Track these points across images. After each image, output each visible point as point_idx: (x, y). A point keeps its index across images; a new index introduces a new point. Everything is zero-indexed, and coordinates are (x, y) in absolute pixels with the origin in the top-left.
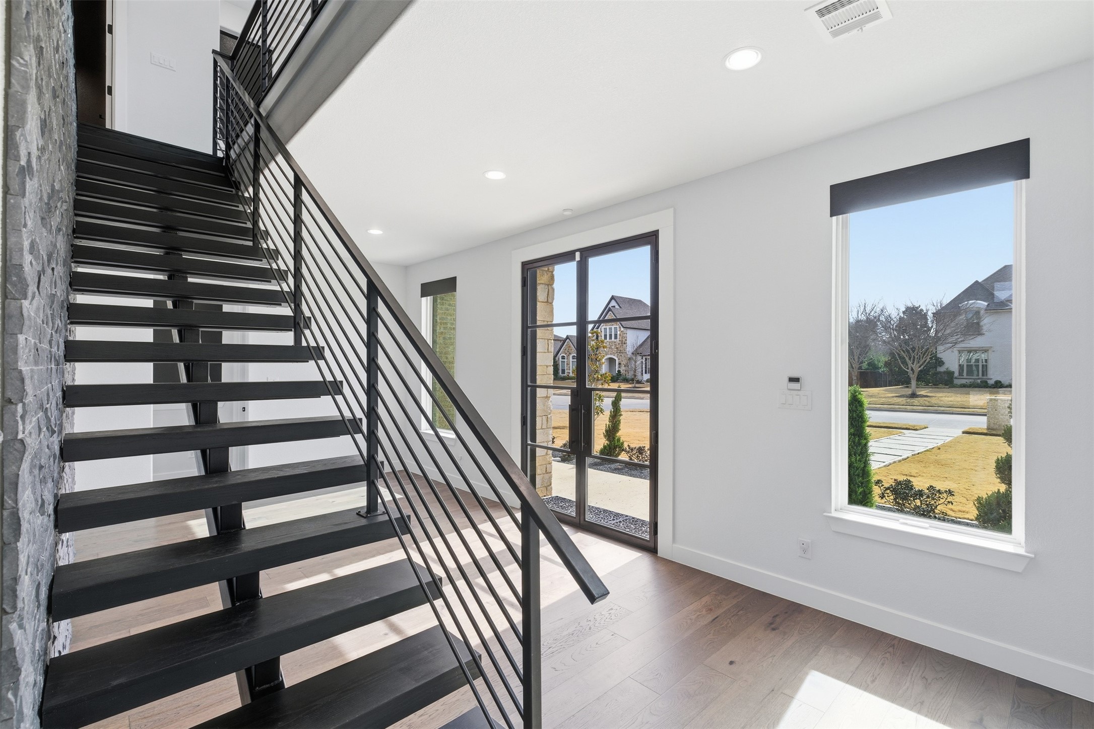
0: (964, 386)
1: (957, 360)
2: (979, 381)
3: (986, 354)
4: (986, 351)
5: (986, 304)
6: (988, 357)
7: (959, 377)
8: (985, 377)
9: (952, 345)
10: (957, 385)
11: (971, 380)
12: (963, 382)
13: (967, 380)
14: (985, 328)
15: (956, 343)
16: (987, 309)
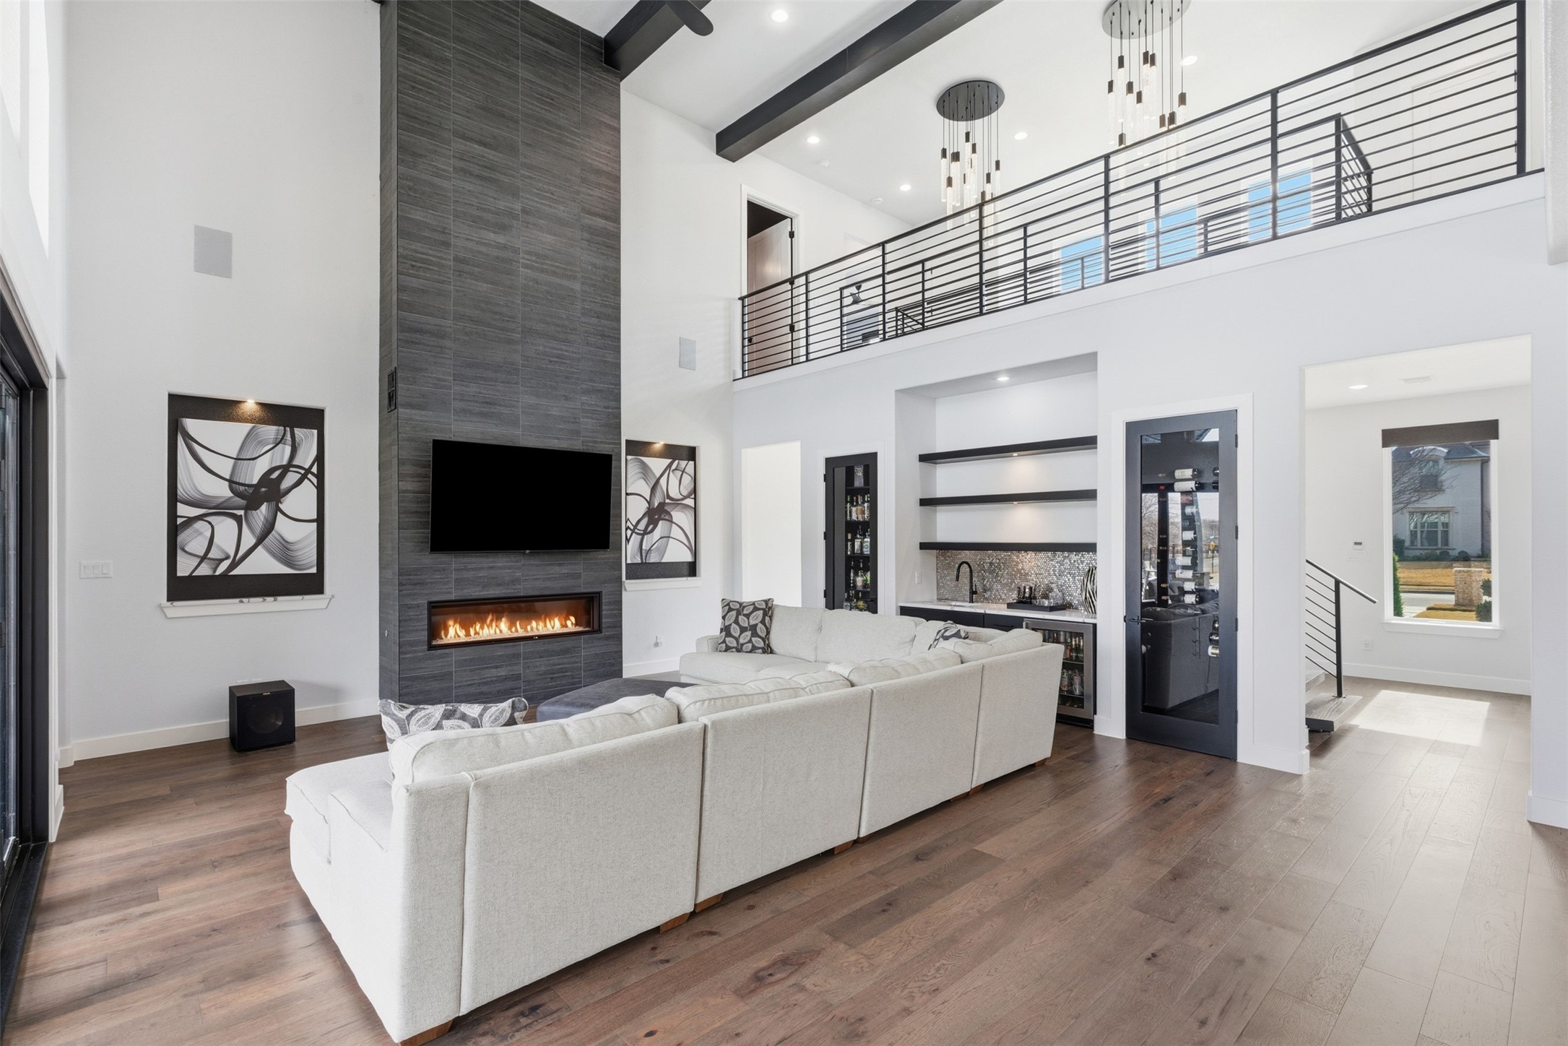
0: (1418, 559)
1: (1408, 525)
2: (1438, 552)
3: (1447, 515)
4: (1445, 512)
5: (1446, 451)
6: (1449, 520)
7: (1411, 547)
8: (1446, 547)
9: (1403, 505)
10: (1408, 557)
11: (1426, 551)
12: (1418, 553)
13: (1422, 551)
14: (1446, 484)
15: (1408, 504)
16: (1448, 458)
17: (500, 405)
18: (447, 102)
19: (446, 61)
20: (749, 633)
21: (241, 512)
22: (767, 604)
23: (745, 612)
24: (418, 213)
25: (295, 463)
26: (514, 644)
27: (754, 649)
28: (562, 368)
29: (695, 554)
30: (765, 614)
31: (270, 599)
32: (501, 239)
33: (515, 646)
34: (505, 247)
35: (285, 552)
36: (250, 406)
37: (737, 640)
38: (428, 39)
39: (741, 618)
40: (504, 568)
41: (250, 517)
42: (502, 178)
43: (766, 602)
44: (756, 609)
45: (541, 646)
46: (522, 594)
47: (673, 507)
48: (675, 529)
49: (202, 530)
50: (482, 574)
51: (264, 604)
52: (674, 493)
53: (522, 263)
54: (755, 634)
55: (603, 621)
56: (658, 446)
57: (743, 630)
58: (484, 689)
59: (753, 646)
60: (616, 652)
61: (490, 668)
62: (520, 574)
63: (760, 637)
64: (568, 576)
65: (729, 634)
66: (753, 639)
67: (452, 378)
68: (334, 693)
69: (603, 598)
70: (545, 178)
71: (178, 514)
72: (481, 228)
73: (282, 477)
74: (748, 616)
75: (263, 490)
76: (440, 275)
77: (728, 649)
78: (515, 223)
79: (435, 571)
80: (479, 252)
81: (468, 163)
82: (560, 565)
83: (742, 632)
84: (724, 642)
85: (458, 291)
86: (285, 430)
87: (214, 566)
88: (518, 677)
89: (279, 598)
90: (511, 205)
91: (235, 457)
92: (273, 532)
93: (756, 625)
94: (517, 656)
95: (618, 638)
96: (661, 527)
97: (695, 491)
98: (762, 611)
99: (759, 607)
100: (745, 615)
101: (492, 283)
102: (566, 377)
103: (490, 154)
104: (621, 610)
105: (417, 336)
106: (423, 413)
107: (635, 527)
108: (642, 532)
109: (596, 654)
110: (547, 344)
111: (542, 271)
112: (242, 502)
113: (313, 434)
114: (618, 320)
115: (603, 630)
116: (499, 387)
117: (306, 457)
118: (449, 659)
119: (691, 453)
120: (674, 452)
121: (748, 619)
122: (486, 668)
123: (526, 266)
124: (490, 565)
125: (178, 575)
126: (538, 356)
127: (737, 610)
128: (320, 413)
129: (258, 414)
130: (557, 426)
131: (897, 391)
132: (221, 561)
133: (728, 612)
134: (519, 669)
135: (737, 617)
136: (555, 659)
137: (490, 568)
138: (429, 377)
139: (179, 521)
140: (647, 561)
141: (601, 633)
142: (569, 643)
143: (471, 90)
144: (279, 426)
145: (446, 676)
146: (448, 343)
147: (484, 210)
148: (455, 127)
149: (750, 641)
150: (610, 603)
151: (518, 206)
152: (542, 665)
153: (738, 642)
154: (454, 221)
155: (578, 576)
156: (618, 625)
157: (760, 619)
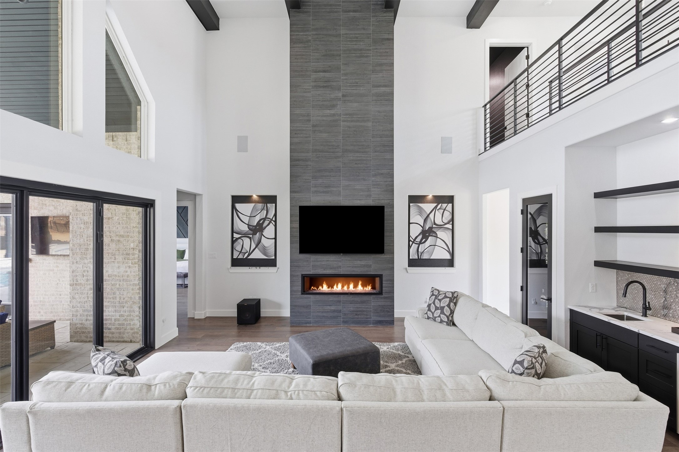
17: (332, 187)
18: (309, 59)
19: (308, 41)
20: (439, 311)
21: (251, 236)
22: (453, 295)
23: (439, 298)
24: (298, 110)
25: (268, 217)
26: (338, 296)
27: (441, 322)
28: (362, 166)
29: (452, 255)
30: (451, 301)
31: (258, 268)
32: (332, 112)
33: (338, 297)
34: (334, 115)
35: (264, 251)
36: (255, 197)
37: (433, 314)
38: (301, 35)
39: (436, 300)
40: (334, 261)
41: (254, 237)
42: (334, 84)
43: (453, 293)
44: (446, 297)
45: (350, 298)
46: (342, 273)
47: (439, 228)
48: (439, 242)
49: (240, 242)
50: (323, 263)
51: (256, 270)
52: (438, 221)
53: (342, 120)
54: (442, 313)
55: (383, 289)
56: (430, 197)
57: (437, 308)
58: (325, 314)
59: (441, 320)
60: (390, 306)
61: (327, 305)
62: (341, 264)
63: (445, 315)
64: (364, 266)
65: (429, 310)
66: (441, 315)
67: (311, 178)
68: (279, 306)
69: (383, 277)
70: (353, 77)
71: (234, 237)
72: (324, 109)
73: (263, 222)
74: (440, 300)
75: (258, 227)
76: (306, 134)
77: (428, 318)
78: (339, 103)
79: (304, 261)
80: (323, 120)
81: (318, 83)
82: (360, 261)
83: (436, 310)
84: (427, 313)
85: (314, 140)
86: (264, 205)
87: (243, 255)
88: (340, 311)
89: (261, 268)
90: (336, 95)
91: (249, 216)
92: (261, 243)
93: (444, 307)
94: (339, 302)
95: (392, 299)
96: (430, 240)
97: (452, 220)
98: (449, 299)
99: (448, 296)
100: (439, 300)
101: (328, 133)
102: (364, 170)
103: (327, 75)
104: (394, 284)
105: (297, 162)
106: (299, 194)
107: (415, 240)
108: (418, 243)
109: (379, 305)
110: (354, 155)
111: (352, 121)
112: (251, 232)
113: (273, 206)
114: (392, 136)
115: (383, 294)
116: (332, 179)
117: (271, 215)
118: (310, 299)
119: (450, 199)
120: (440, 200)
121: (440, 302)
122: (326, 305)
123: (344, 121)
124: (327, 259)
125: (234, 258)
126: (350, 162)
127: (436, 296)
128: (275, 197)
129: (257, 199)
130: (360, 194)
131: (567, 148)
132: (246, 253)
133: (432, 296)
134: (340, 308)
135: (435, 300)
136: (358, 305)
137: (327, 261)
138: (302, 179)
139: (234, 239)
140: (421, 258)
141: (382, 295)
142: (365, 298)
143: (320, 50)
144: (262, 203)
145: (308, 307)
146: (309, 163)
147: (325, 101)
148: (312, 68)
149: (439, 316)
150: (387, 281)
151: (340, 95)
152: (352, 307)
153: (433, 315)
154: (312, 109)
155: (370, 266)
156: (392, 292)
157: (447, 303)
